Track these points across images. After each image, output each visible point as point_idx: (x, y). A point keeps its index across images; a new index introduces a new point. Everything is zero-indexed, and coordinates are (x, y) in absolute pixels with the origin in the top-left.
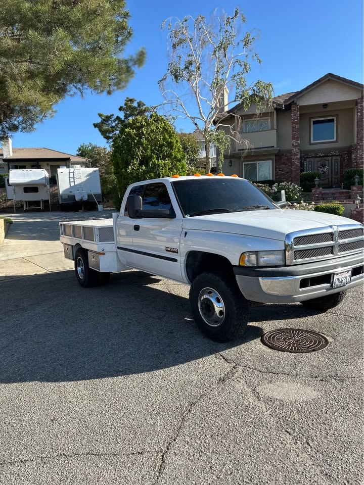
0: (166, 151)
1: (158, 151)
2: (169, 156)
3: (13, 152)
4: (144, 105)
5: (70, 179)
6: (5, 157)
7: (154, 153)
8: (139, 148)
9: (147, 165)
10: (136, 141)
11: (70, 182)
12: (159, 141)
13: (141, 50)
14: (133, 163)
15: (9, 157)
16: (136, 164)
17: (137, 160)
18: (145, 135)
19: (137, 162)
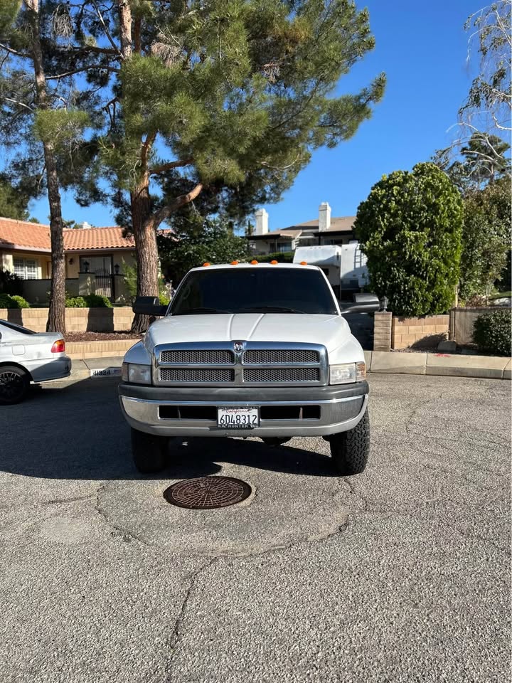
0: (426, 218)
1: (412, 218)
2: (431, 224)
3: (331, 223)
4: (500, 141)
5: (355, 259)
6: (320, 230)
7: (406, 222)
8: (383, 216)
9: (392, 239)
10: (382, 206)
11: (355, 262)
12: (415, 204)
13: (378, 77)
14: (373, 237)
15: (324, 230)
16: (377, 238)
17: (380, 232)
18: (395, 197)
19: (379, 236)
